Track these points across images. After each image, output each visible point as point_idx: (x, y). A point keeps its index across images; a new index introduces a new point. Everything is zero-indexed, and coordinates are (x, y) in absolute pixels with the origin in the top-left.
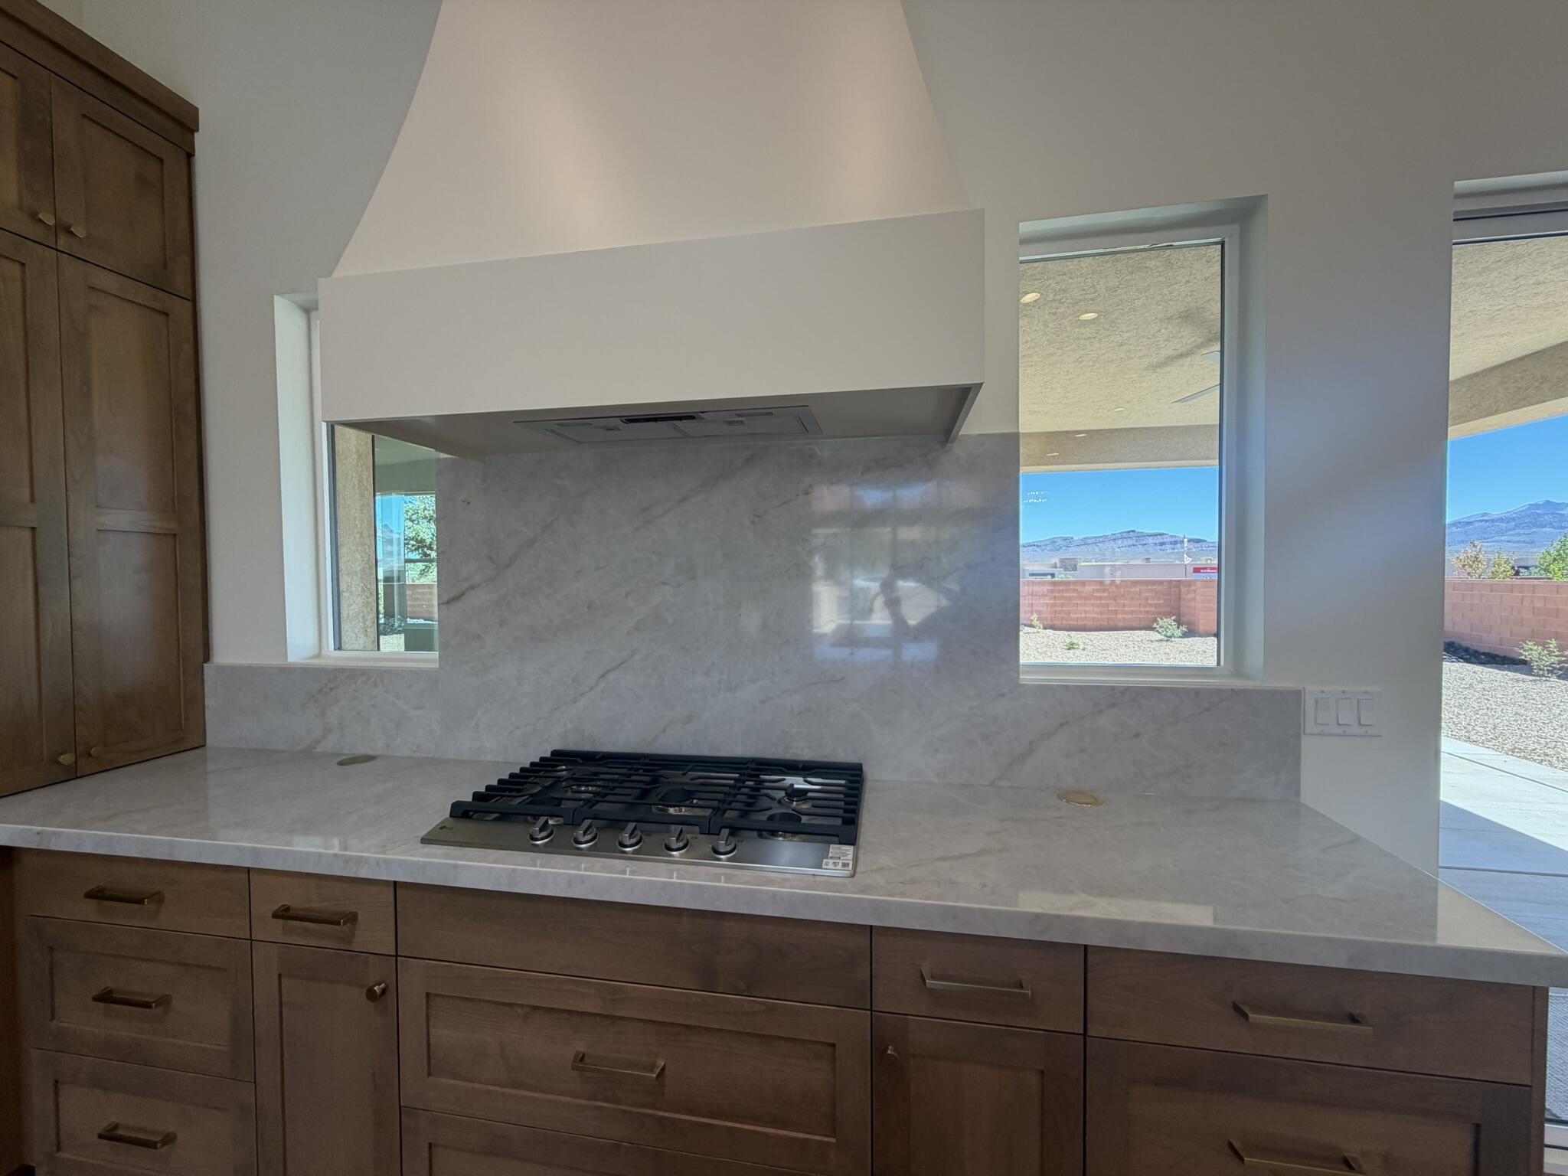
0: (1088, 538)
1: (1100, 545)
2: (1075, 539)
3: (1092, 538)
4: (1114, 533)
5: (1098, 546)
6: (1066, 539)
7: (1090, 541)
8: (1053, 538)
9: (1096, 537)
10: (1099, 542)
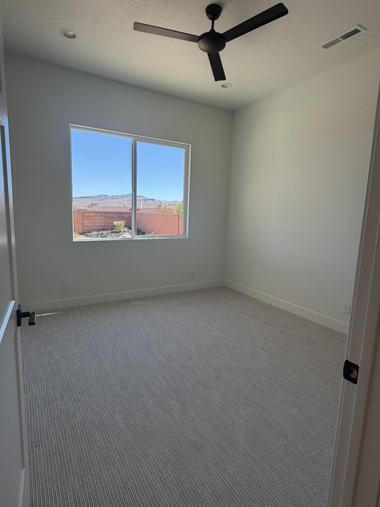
0: (114, 196)
1: (119, 199)
2: (109, 196)
3: (116, 196)
4: (124, 194)
5: (118, 200)
6: (105, 196)
7: (115, 197)
8: (100, 195)
9: (117, 196)
10: (119, 198)
